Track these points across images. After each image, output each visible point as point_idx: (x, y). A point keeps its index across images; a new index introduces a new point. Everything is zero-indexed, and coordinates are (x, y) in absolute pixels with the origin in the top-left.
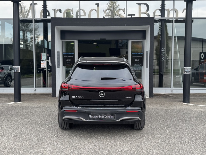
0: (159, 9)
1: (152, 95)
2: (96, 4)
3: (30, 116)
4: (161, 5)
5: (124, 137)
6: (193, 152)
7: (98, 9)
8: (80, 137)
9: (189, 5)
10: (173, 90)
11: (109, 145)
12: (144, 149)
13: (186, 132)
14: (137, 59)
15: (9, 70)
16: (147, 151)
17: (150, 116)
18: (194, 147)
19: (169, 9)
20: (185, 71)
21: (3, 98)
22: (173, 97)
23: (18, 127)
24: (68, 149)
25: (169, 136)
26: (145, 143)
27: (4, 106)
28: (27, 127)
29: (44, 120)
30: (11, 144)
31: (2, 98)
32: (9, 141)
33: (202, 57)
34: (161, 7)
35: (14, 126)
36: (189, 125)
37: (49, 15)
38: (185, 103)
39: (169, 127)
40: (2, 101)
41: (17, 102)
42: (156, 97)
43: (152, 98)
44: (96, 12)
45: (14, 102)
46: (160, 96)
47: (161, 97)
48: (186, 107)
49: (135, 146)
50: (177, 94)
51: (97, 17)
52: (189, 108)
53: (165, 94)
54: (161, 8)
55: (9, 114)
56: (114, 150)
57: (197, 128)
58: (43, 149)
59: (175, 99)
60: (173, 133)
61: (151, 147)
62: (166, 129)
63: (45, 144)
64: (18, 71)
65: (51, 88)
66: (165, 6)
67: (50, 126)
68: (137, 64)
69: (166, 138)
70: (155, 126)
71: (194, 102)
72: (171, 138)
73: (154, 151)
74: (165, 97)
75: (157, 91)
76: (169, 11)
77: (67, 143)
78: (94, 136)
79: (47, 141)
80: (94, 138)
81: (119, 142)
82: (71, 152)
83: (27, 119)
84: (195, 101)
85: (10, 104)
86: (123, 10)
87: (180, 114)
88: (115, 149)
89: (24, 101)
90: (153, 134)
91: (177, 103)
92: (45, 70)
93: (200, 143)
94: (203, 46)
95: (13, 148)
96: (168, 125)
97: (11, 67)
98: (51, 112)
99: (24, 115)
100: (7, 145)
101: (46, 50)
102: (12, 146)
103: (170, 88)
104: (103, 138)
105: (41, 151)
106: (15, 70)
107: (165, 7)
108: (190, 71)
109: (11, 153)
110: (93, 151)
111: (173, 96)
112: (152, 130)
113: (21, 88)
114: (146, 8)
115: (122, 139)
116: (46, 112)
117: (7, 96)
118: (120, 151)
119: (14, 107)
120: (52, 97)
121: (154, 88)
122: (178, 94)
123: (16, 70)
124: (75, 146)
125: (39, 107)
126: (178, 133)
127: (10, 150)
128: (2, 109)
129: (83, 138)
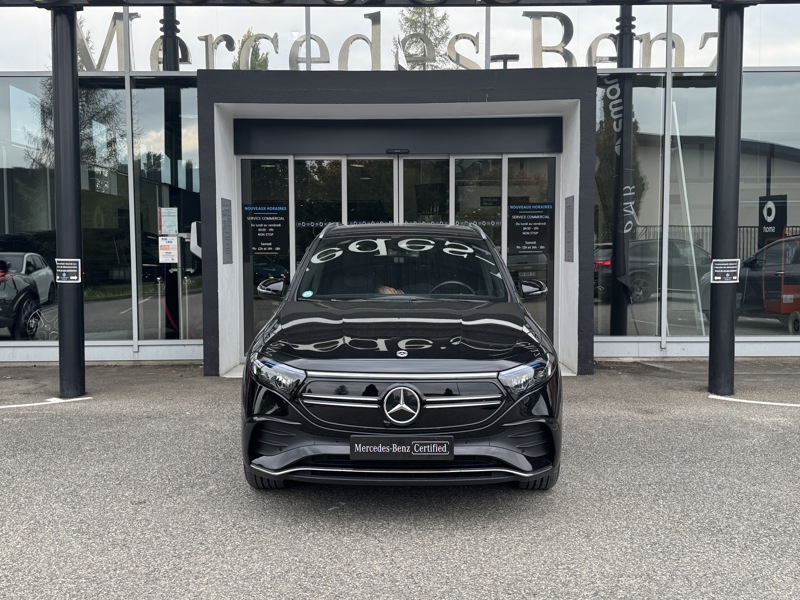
0: (612, 35)
1: (588, 364)
2: (366, 16)
3: (129, 451)
4: (617, 20)
5: (501, 529)
6: (766, 583)
7: (377, 34)
8: (333, 532)
9: (729, 20)
10: (669, 346)
11: (447, 559)
12: (581, 576)
13: (731, 508)
14: (529, 228)
15: (23, 272)
16: (593, 583)
17: (590, 448)
18: (770, 566)
19: (648, 35)
20: (715, 274)
21: (15, 382)
22: (669, 371)
23: (89, 493)
24: (292, 577)
25: (669, 525)
26: (581, 552)
27: (21, 413)
28: (123, 496)
29: (187, 468)
30: (72, 562)
31: (10, 383)
32: (62, 552)
33: (769, 214)
34: (617, 28)
35: (74, 493)
36: (739, 479)
37: (185, 59)
38: (718, 394)
39: (666, 488)
40: (13, 393)
41: (72, 397)
42: (604, 374)
43: (590, 376)
44: (368, 46)
45: (61, 397)
46: (618, 369)
47: (623, 372)
48: (723, 410)
49: (545, 562)
50: (682, 360)
51: (370, 69)
52: (735, 412)
53: (638, 360)
54: (618, 32)
55: (48, 444)
56: (466, 578)
57: (772, 492)
58: (196, 578)
59: (679, 378)
60: (682, 511)
61: (607, 567)
62: (656, 495)
63: (203, 559)
64: (76, 278)
65: (201, 341)
66: (633, 23)
67: (211, 492)
68: (528, 245)
69: (657, 530)
70: (613, 486)
71: (750, 390)
72: (677, 531)
73: (618, 581)
74: (639, 373)
75: (606, 348)
76: (647, 41)
77: (286, 553)
78: (386, 528)
79: (207, 549)
80: (385, 535)
81: (481, 549)
82: (306, 590)
83: (121, 465)
84: (755, 389)
85: (46, 405)
86: (474, 41)
87: (703, 439)
88: (473, 577)
89: (99, 392)
90: (607, 517)
91: (686, 395)
92: (176, 273)
93: (790, 550)
94: (769, 174)
95: (79, 577)
96: (662, 481)
97: (30, 260)
98: (209, 436)
99: (106, 449)
100: (57, 564)
101: (166, 192)
102: (75, 570)
103: (658, 339)
104: (419, 536)
105: (188, 585)
106: (64, 275)
107: (634, 27)
108: (735, 274)
109: (74, 596)
110: (389, 584)
111: (669, 368)
112: (601, 500)
113: (86, 343)
114: (560, 30)
115: (492, 537)
116: (188, 434)
117: (28, 374)
118: (489, 582)
119: (62, 416)
120: (206, 375)
121: (596, 339)
122: (688, 362)
123: (68, 275)
124: (319, 567)
125: (161, 416)
126: (703, 512)
127: (69, 583)
128: (16, 426)
129: (344, 536)
